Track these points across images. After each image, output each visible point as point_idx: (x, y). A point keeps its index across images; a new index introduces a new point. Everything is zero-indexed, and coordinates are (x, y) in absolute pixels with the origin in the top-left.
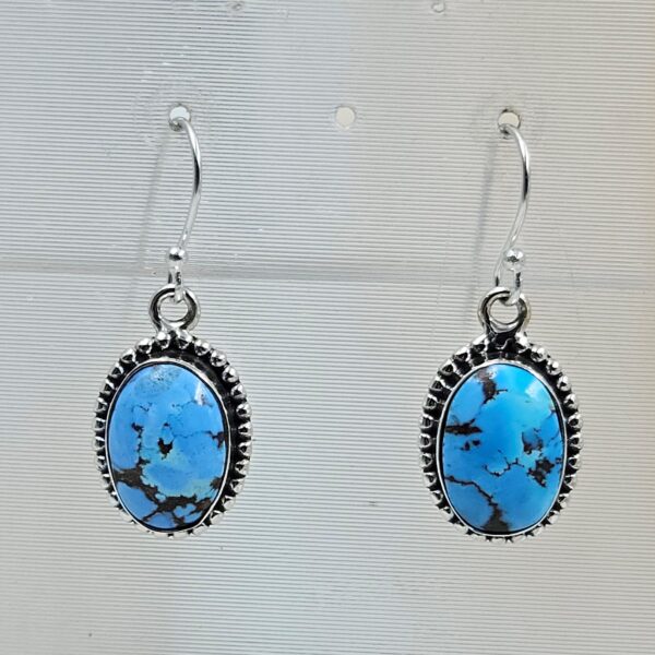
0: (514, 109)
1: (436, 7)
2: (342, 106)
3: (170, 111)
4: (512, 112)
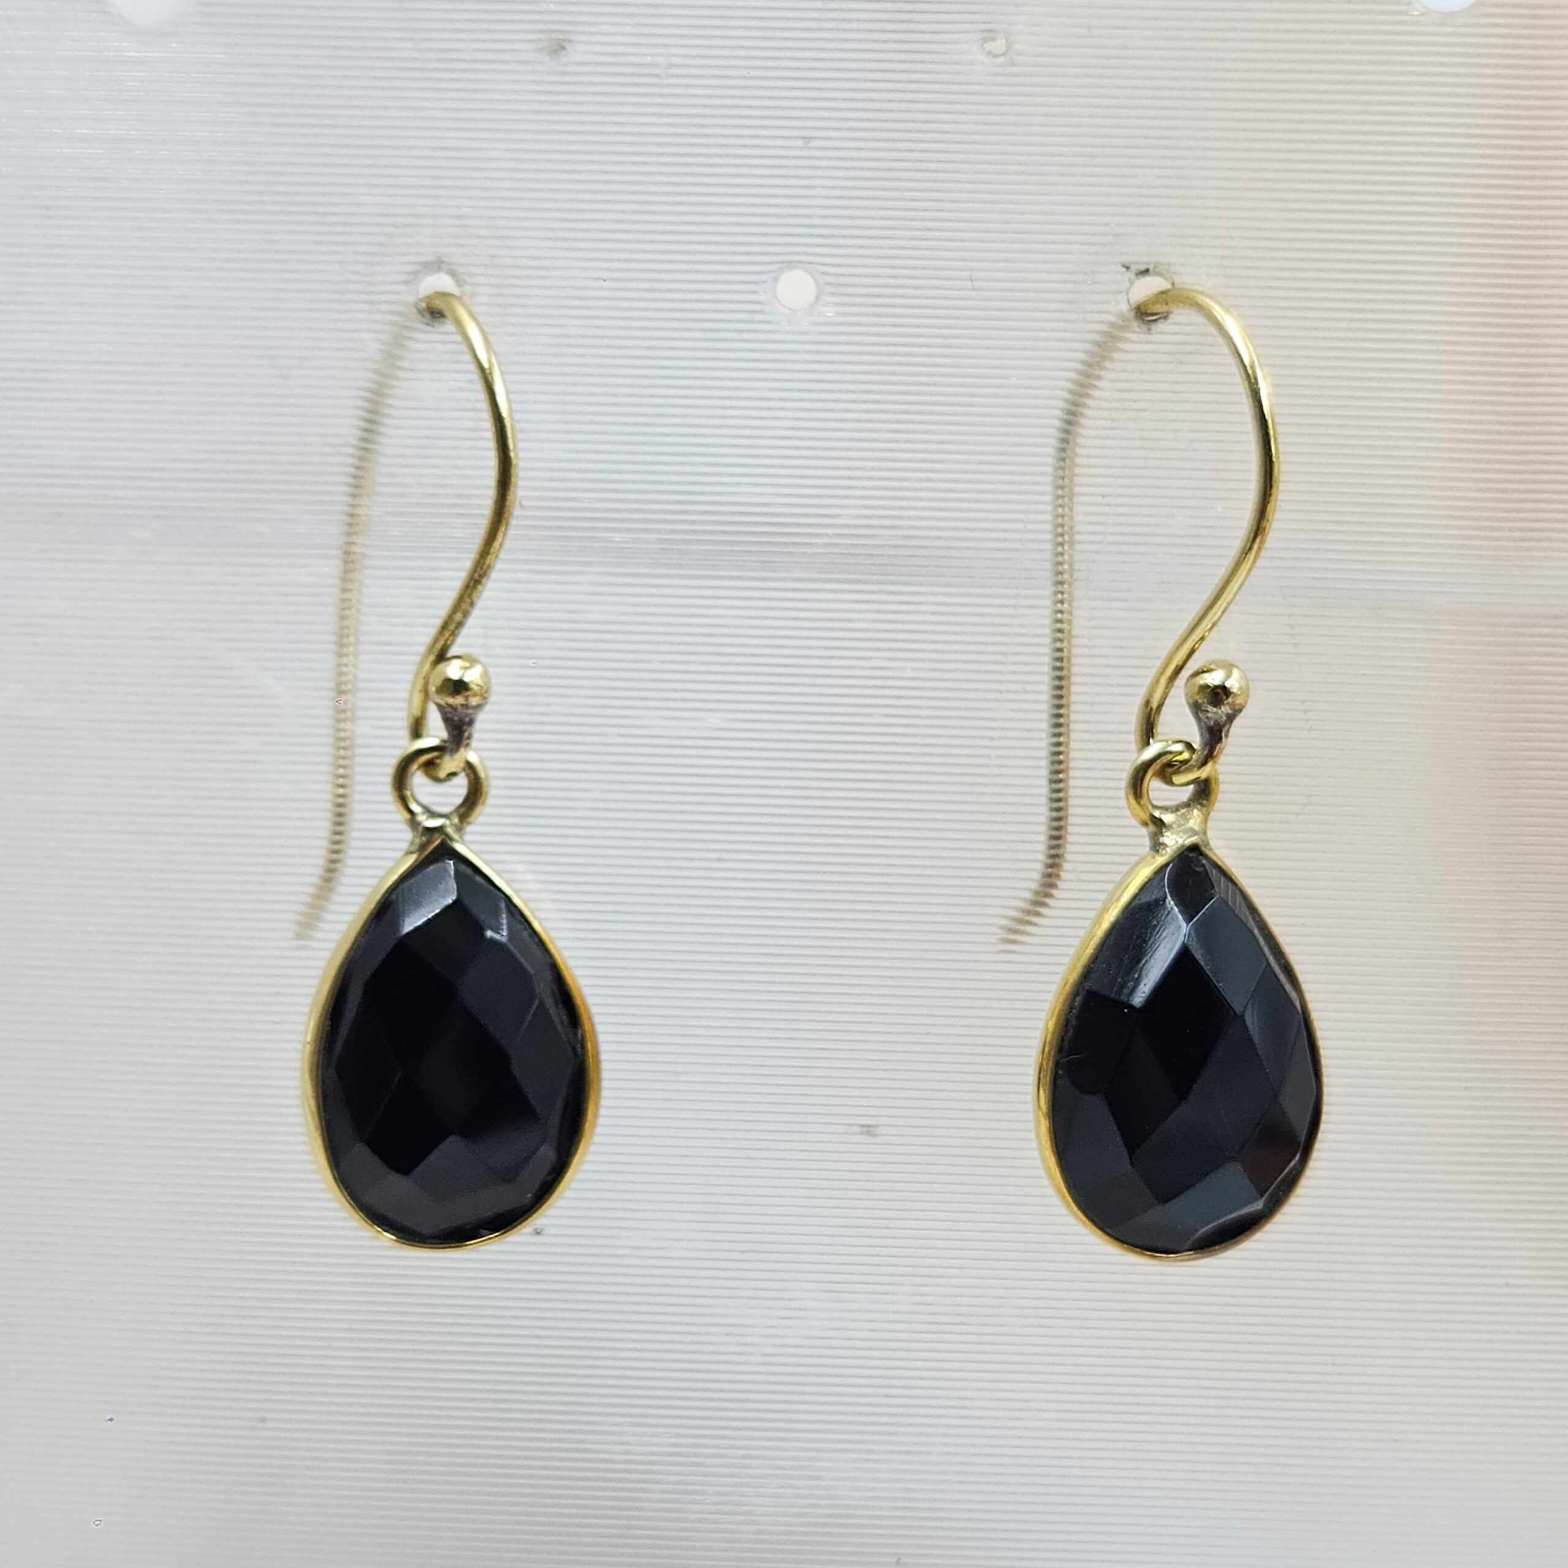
0: (1161, 268)
1: (989, 46)
2: (790, 265)
3: (416, 282)
4: (1158, 274)
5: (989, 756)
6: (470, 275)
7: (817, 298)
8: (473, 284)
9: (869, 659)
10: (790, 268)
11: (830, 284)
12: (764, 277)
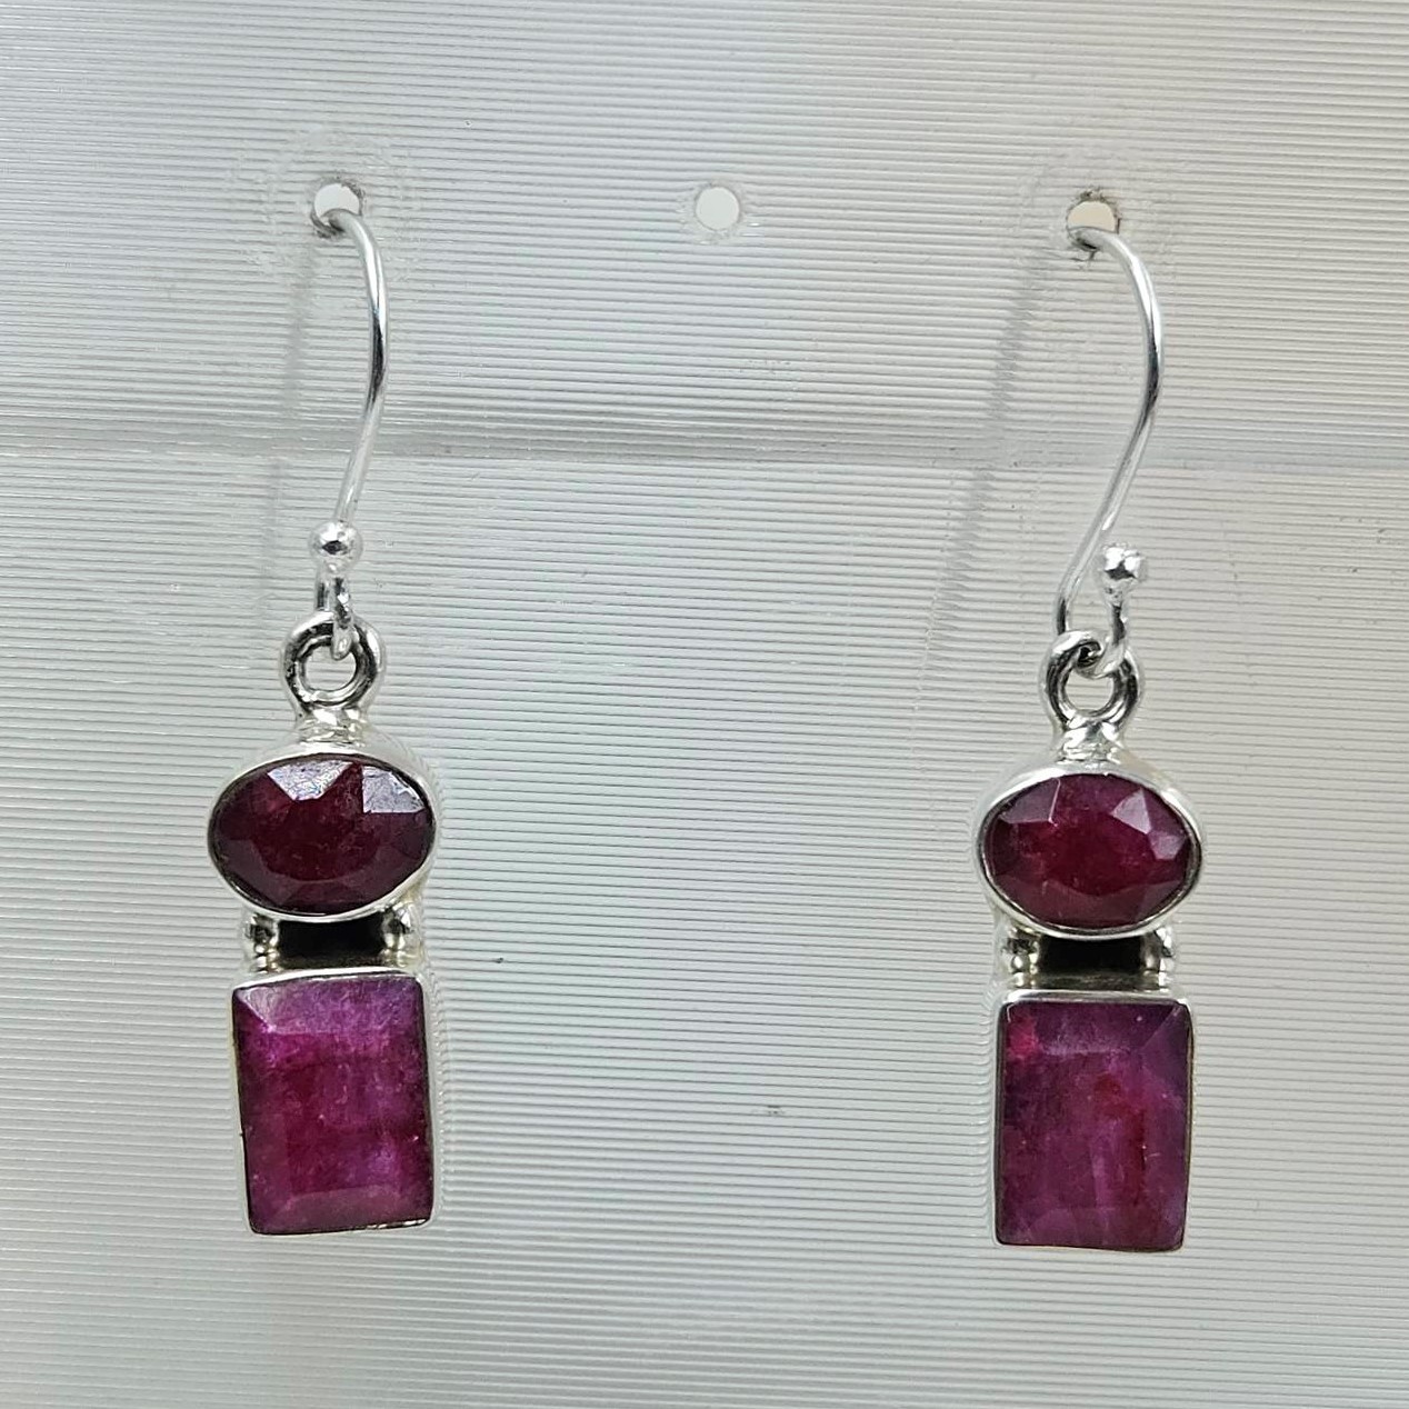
0: (1104, 193)
2: (711, 184)
3: (314, 195)
4: (1102, 199)
5: (912, 708)
6: (372, 185)
7: (740, 215)
8: (371, 196)
9: (787, 602)
10: (712, 186)
11: (753, 204)
12: (684, 194)
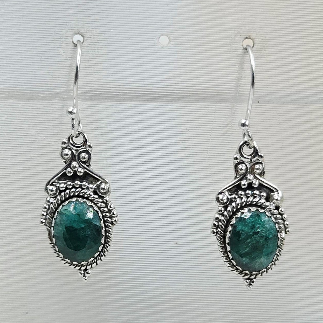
0: (251, 37)
2: (162, 35)
3: (73, 37)
4: (250, 38)
5: (207, 153)
8: (86, 37)
